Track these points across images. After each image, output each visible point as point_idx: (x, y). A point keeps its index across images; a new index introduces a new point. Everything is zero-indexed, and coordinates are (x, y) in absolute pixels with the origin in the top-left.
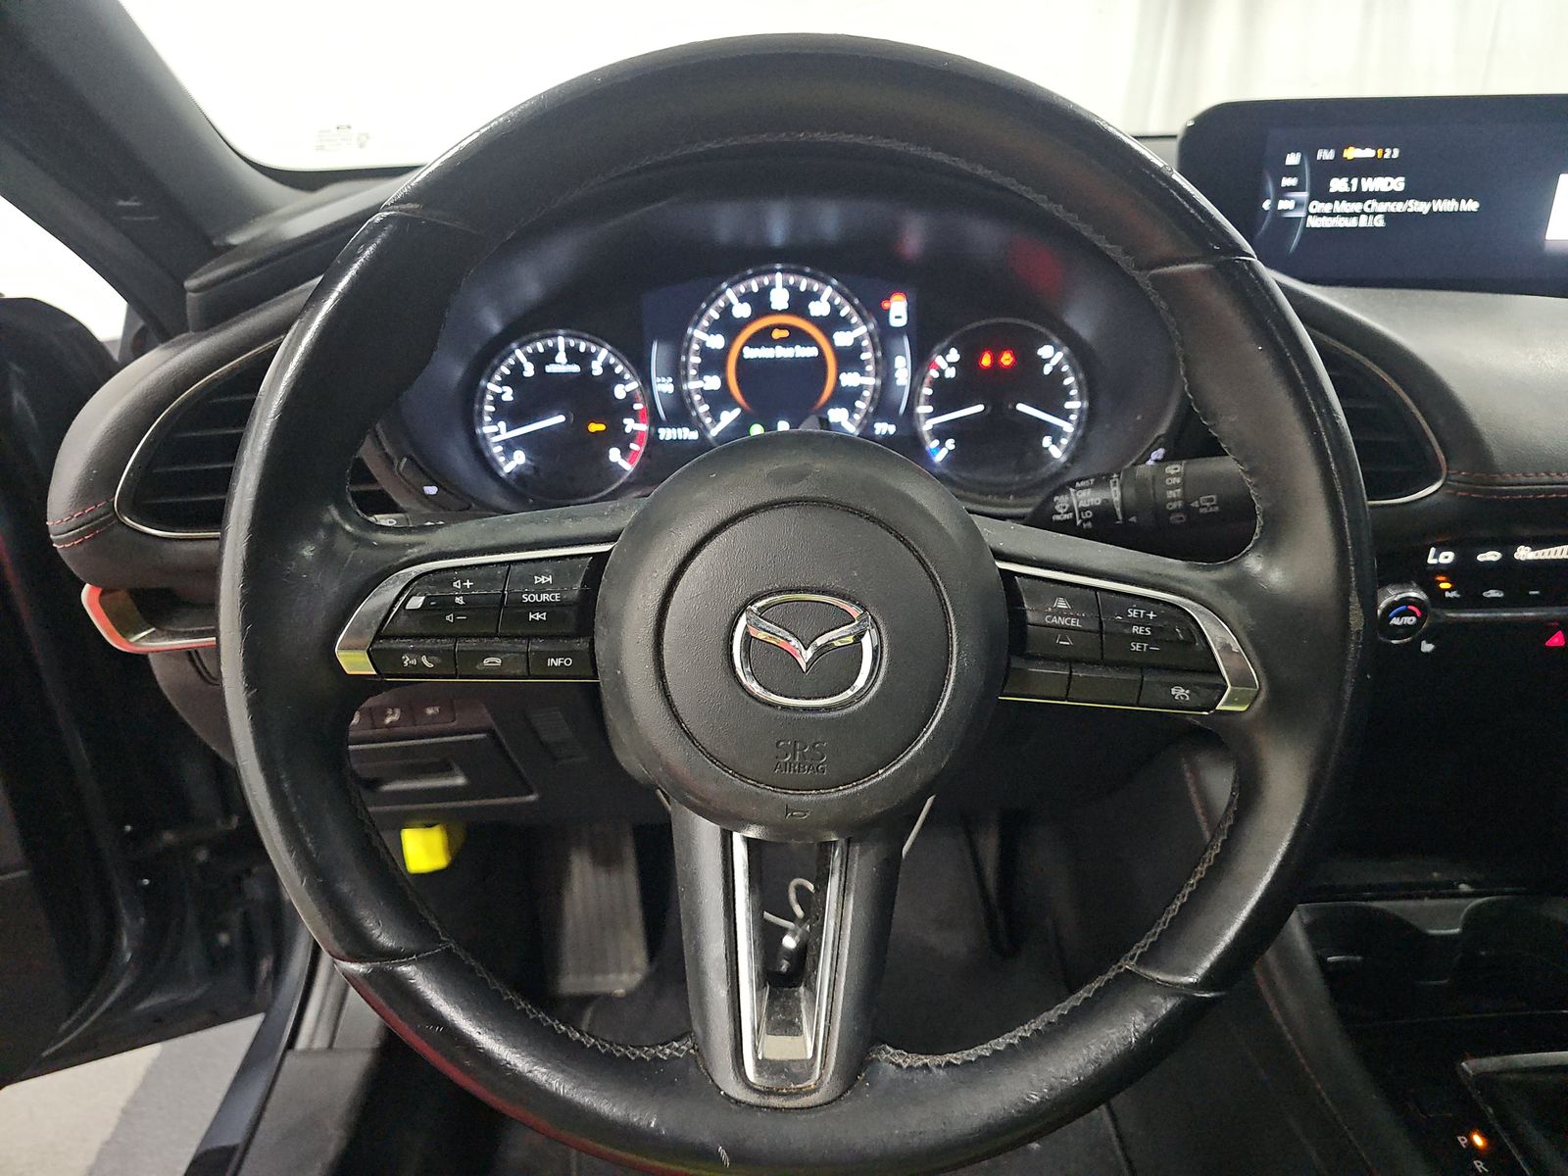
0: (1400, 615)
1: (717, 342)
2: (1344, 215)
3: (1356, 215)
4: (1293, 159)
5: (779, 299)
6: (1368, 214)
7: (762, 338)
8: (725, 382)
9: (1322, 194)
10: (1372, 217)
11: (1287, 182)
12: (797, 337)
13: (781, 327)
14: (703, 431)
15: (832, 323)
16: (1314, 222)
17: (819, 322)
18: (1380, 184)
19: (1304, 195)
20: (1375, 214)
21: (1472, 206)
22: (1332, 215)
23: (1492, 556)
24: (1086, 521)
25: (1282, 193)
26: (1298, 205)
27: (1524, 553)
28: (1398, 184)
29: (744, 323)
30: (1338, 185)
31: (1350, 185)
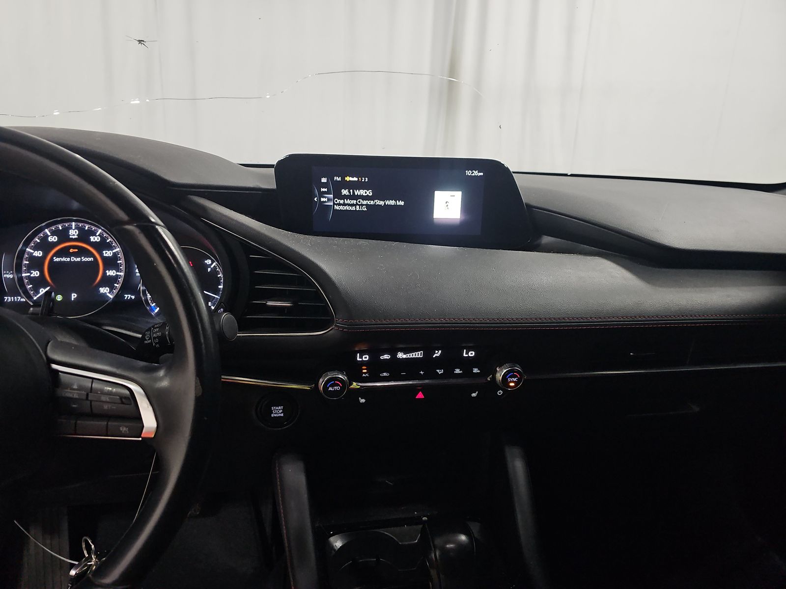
0: (332, 386)
1: (38, 254)
2: (349, 205)
3: (355, 205)
4: (324, 180)
5: (74, 233)
6: (359, 205)
7: (64, 252)
8: (42, 272)
9: (338, 195)
10: (362, 206)
11: (323, 190)
12: (82, 252)
13: (74, 247)
14: (29, 297)
15: (102, 245)
16: (337, 207)
17: (94, 245)
18: (362, 192)
19: (331, 196)
20: (362, 205)
21: (402, 203)
22: (344, 205)
23: (386, 357)
24: (156, 343)
25: (322, 194)
26: (329, 200)
27: (401, 355)
28: (369, 193)
29: (54, 245)
30: (345, 192)
31: (350, 192)
